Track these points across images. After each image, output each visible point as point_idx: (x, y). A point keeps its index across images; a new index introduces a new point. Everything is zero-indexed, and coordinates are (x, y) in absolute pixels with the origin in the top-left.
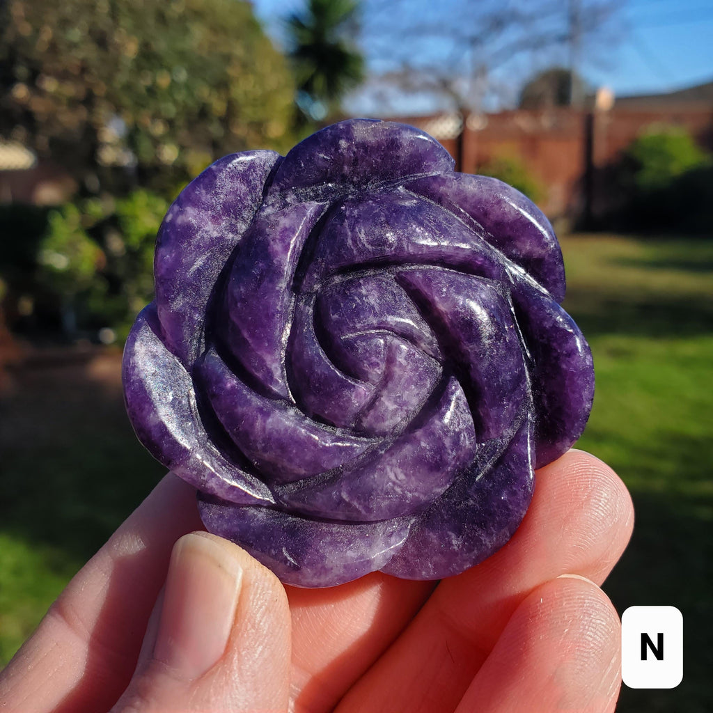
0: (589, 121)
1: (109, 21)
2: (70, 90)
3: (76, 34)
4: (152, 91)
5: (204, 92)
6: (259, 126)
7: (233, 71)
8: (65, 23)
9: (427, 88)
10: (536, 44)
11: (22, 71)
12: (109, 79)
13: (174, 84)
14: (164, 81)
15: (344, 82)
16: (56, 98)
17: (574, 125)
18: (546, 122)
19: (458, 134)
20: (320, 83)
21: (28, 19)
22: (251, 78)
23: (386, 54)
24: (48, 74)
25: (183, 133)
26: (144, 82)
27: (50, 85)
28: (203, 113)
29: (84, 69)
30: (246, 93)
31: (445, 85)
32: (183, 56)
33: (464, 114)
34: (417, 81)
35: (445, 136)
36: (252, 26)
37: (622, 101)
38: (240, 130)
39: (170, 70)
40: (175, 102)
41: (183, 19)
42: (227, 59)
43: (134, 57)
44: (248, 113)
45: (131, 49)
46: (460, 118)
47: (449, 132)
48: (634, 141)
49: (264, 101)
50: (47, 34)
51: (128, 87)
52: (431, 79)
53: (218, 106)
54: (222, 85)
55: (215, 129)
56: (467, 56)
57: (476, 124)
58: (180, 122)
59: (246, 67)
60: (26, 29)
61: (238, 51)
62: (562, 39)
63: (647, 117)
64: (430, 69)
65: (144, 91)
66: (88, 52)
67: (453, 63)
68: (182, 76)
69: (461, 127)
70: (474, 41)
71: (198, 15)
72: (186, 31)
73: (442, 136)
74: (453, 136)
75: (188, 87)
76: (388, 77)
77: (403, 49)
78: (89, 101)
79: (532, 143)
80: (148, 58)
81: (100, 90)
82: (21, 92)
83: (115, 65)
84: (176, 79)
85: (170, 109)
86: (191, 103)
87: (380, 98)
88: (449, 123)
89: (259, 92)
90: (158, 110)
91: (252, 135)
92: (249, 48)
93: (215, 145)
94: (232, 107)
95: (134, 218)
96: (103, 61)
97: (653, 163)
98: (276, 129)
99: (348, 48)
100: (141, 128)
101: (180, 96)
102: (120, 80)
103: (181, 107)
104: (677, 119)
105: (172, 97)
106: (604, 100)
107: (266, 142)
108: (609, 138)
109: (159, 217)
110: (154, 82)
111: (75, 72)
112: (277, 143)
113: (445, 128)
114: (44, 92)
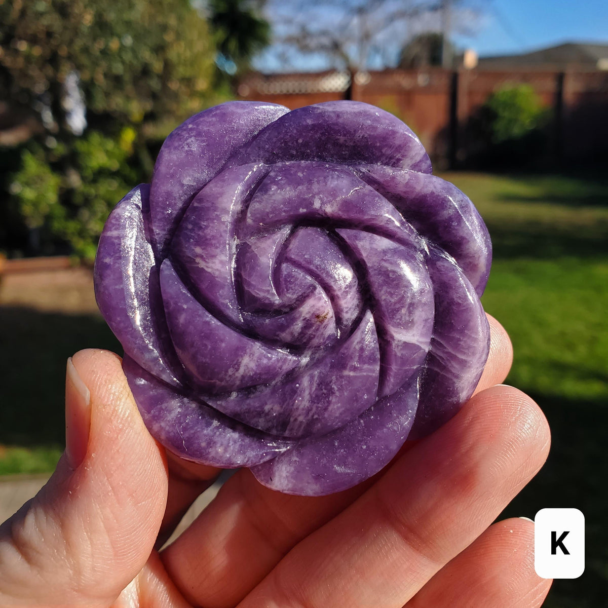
0: (454, 79)
2: (37, 51)
3: (42, 6)
4: (105, 52)
5: (146, 55)
6: (188, 81)
7: (169, 37)
9: (322, 48)
10: (413, 13)
12: (71, 43)
13: (122, 48)
14: (114, 45)
15: (254, 45)
16: (28, 58)
17: (442, 82)
18: (422, 79)
19: (347, 87)
20: (233, 45)
22: (183, 44)
23: (288, 21)
24: (20, 38)
25: (129, 88)
26: (99, 45)
27: (23, 46)
28: (146, 71)
29: (49, 34)
30: (179, 55)
31: (336, 47)
32: (128, 24)
33: (352, 73)
34: (313, 43)
35: (337, 89)
37: (483, 60)
38: (174, 86)
39: (120, 37)
40: (123, 62)
42: (164, 28)
43: (89, 25)
44: (181, 71)
45: (88, 19)
46: (348, 75)
47: (340, 86)
48: (491, 95)
49: (193, 62)
50: (18, 5)
51: (86, 50)
52: (325, 41)
53: (157, 66)
54: (160, 49)
55: (155, 84)
56: (355, 21)
57: (362, 80)
58: (127, 78)
59: (179, 36)
61: (172, 21)
62: (434, 9)
63: (500, 76)
64: (324, 33)
65: (98, 53)
66: (52, 21)
67: (343, 28)
68: (128, 41)
69: (349, 82)
70: (361, 11)
73: (334, 89)
74: (343, 89)
75: (134, 51)
76: (290, 40)
77: (300, 18)
78: (53, 60)
79: (407, 97)
80: (102, 27)
81: (63, 51)
83: (76, 32)
84: (124, 44)
85: (118, 68)
86: (135, 62)
88: (339, 79)
89: (188, 54)
90: (110, 68)
91: (184, 89)
92: (180, 19)
93: (154, 96)
94: (168, 66)
95: (89, 154)
96: (65, 28)
97: (506, 114)
98: (202, 84)
99: (257, 15)
100: (97, 83)
101: (128, 57)
102: (79, 43)
103: (129, 67)
104: (526, 78)
105: (121, 58)
106: (470, 60)
107: (193, 94)
108: (470, 93)
109: (108, 153)
110: (107, 46)
111: (42, 36)
112: (202, 95)
113: (336, 83)
114: (16, 52)
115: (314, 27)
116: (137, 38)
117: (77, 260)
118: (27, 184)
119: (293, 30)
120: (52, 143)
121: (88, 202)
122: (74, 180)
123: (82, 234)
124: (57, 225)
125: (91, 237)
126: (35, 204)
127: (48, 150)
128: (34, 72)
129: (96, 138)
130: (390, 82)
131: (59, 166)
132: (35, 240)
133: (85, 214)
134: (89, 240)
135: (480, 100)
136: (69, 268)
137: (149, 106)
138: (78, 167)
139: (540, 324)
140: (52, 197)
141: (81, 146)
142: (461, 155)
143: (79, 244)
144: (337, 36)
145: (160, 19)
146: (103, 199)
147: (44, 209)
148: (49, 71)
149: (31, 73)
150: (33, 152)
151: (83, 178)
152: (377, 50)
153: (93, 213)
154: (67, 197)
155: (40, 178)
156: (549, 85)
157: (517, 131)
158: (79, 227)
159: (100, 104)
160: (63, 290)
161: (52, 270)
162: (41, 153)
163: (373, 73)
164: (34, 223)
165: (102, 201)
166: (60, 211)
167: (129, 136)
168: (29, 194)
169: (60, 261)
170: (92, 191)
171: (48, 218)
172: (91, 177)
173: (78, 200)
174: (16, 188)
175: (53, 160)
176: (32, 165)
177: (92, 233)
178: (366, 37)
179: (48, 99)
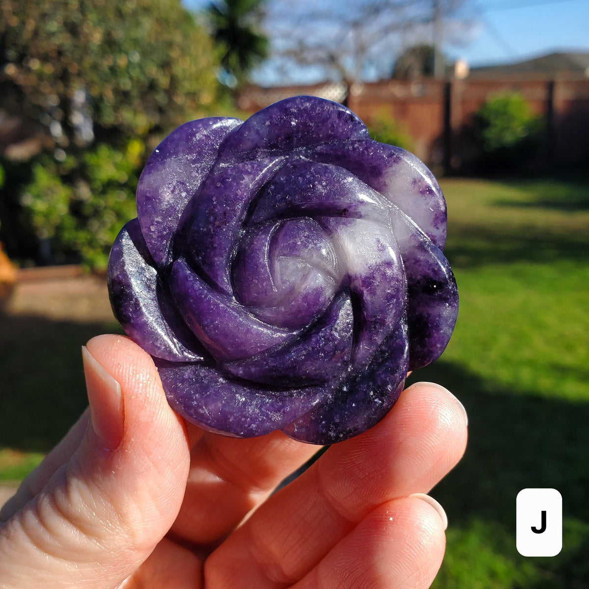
0: (447, 89)
1: (79, 15)
2: (49, 69)
3: (53, 26)
4: (113, 70)
5: (153, 71)
6: (193, 95)
7: (174, 54)
8: (44, 16)
9: (320, 61)
10: (407, 26)
11: (12, 54)
12: (80, 60)
13: (130, 64)
14: (122, 61)
15: (253, 59)
16: (40, 76)
17: (435, 92)
18: (415, 89)
19: (344, 98)
20: (234, 59)
21: (15, 13)
22: (188, 59)
23: (286, 36)
24: (33, 57)
25: (137, 102)
26: (107, 63)
27: (35, 65)
28: (152, 86)
29: (60, 53)
30: (184, 71)
31: (332, 60)
32: (136, 42)
33: (348, 84)
34: (310, 56)
36: (186, 18)
37: (474, 70)
38: (180, 100)
39: (127, 53)
40: (131, 78)
41: (135, 14)
42: (170, 45)
43: (99, 43)
44: (187, 86)
45: (97, 37)
46: (345, 86)
47: (337, 97)
48: (483, 104)
49: (198, 77)
50: (31, 25)
51: (95, 67)
52: (322, 54)
53: (163, 81)
54: (166, 65)
55: (161, 98)
56: (351, 35)
57: (357, 91)
58: (135, 93)
59: (184, 51)
60: (14, 22)
61: (178, 38)
62: (427, 21)
63: (492, 85)
64: (320, 46)
65: (107, 70)
66: (63, 40)
67: (340, 40)
68: (136, 57)
69: (345, 93)
70: (356, 25)
71: (147, 10)
72: (138, 24)
74: (340, 101)
75: (141, 66)
76: (289, 54)
77: (298, 32)
78: (64, 77)
79: (402, 107)
80: (111, 44)
81: (74, 69)
82: (11, 70)
83: (86, 49)
84: (132, 60)
85: (126, 84)
86: (142, 78)
87: (281, 71)
88: (336, 90)
89: (194, 69)
90: (118, 84)
91: (189, 103)
92: (186, 36)
93: (161, 110)
94: (174, 81)
95: (98, 166)
96: (75, 46)
97: (498, 122)
98: (206, 98)
99: (256, 30)
100: (105, 98)
101: (135, 73)
102: (88, 61)
103: (136, 82)
104: (517, 86)
105: (129, 74)
106: (462, 69)
107: (198, 107)
108: (464, 102)
109: (117, 166)
110: (115, 62)
111: (54, 55)
112: (207, 108)
113: (333, 94)
114: (29, 70)
115: (311, 40)
116: (145, 54)
117: (87, 268)
118: (38, 196)
119: (291, 44)
120: (61, 156)
121: (97, 213)
122: (84, 192)
123: (91, 243)
124: (67, 236)
125: (101, 247)
126: (47, 215)
127: (58, 163)
128: (46, 88)
129: (104, 151)
130: (385, 92)
131: (68, 179)
132: (45, 250)
133: (94, 224)
134: (99, 250)
135: (473, 108)
136: (79, 276)
137: (155, 119)
138: (88, 180)
139: (539, 326)
140: (62, 208)
141: (90, 159)
142: (455, 162)
143: (89, 253)
144: (333, 48)
145: (166, 37)
146: (112, 209)
147: (55, 219)
148: (61, 88)
149: (42, 89)
150: (44, 166)
151: (93, 190)
152: (371, 62)
153: (103, 224)
154: (76, 208)
155: (50, 190)
156: (540, 93)
157: (509, 138)
158: (89, 237)
159: (109, 118)
160: (73, 298)
161: (63, 278)
162: (53, 166)
163: (369, 85)
164: (46, 234)
165: (112, 212)
166: (70, 221)
167: (135, 149)
168: (40, 206)
169: (70, 270)
170: (102, 202)
171: (59, 228)
172: (101, 189)
173: (87, 211)
174: (28, 200)
175: (63, 173)
176: (43, 177)
177: (102, 243)
178: (361, 50)
179: (59, 114)
